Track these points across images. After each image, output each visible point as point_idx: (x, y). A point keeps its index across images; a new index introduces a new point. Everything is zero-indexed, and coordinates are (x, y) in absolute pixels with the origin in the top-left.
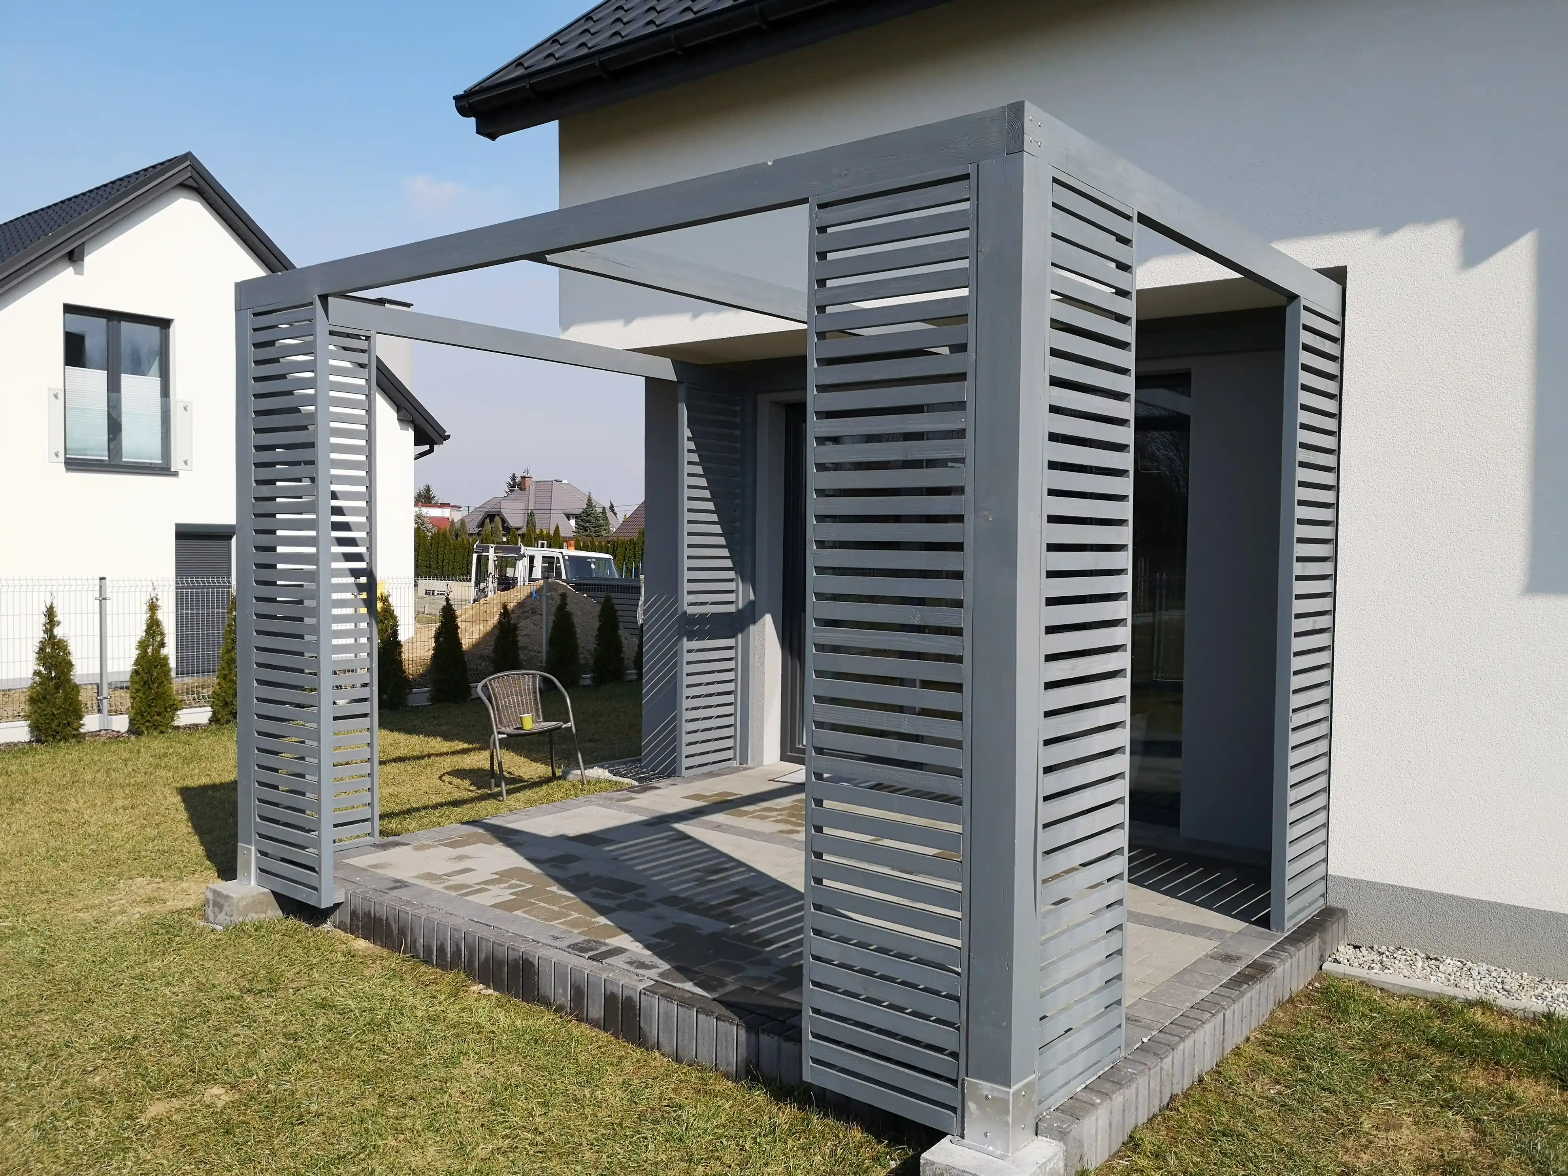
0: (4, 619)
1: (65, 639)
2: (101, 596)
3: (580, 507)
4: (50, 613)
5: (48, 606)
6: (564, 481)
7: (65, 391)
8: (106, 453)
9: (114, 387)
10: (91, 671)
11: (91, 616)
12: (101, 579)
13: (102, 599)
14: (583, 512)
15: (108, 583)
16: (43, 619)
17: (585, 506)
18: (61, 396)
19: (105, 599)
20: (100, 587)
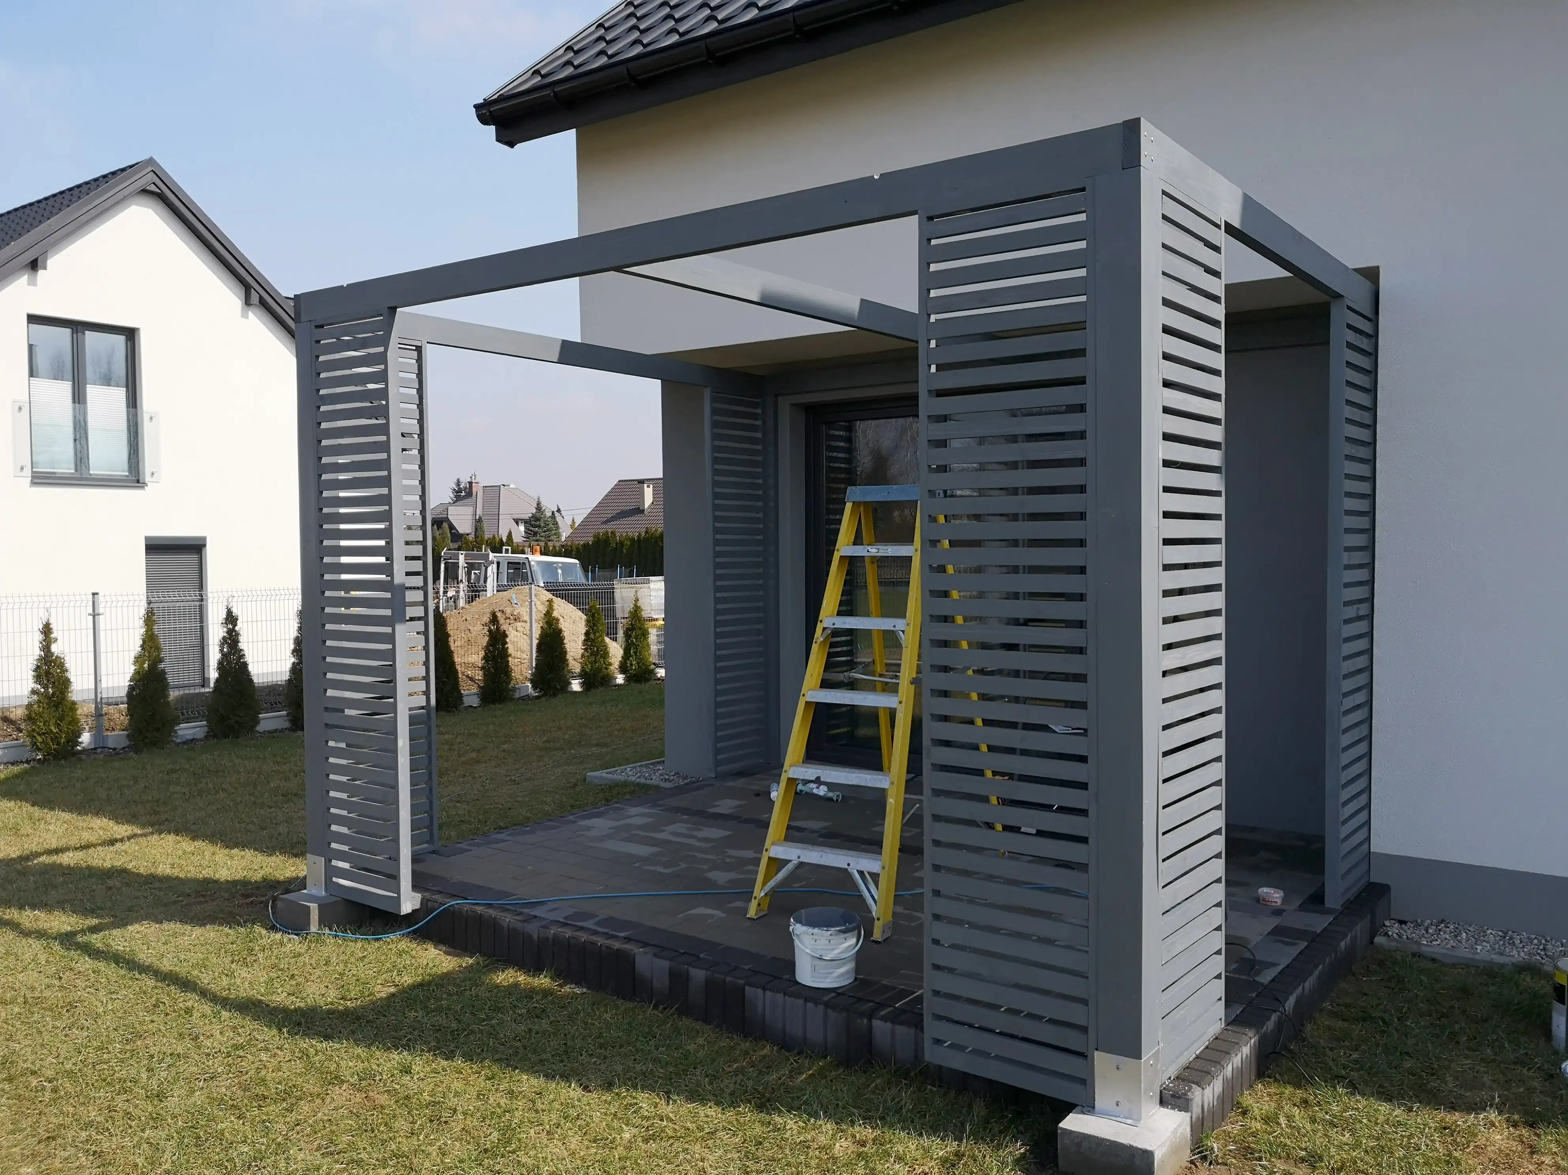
0: (4, 636)
1: (62, 656)
2: (94, 611)
3: (529, 511)
4: (47, 630)
5: (44, 623)
6: (512, 486)
7: (30, 403)
8: (73, 466)
9: (79, 397)
10: (85, 687)
11: (84, 632)
12: (94, 594)
13: (95, 615)
14: (532, 517)
15: (101, 598)
16: (39, 637)
17: (534, 511)
18: (26, 409)
19: (99, 615)
20: (94, 602)
